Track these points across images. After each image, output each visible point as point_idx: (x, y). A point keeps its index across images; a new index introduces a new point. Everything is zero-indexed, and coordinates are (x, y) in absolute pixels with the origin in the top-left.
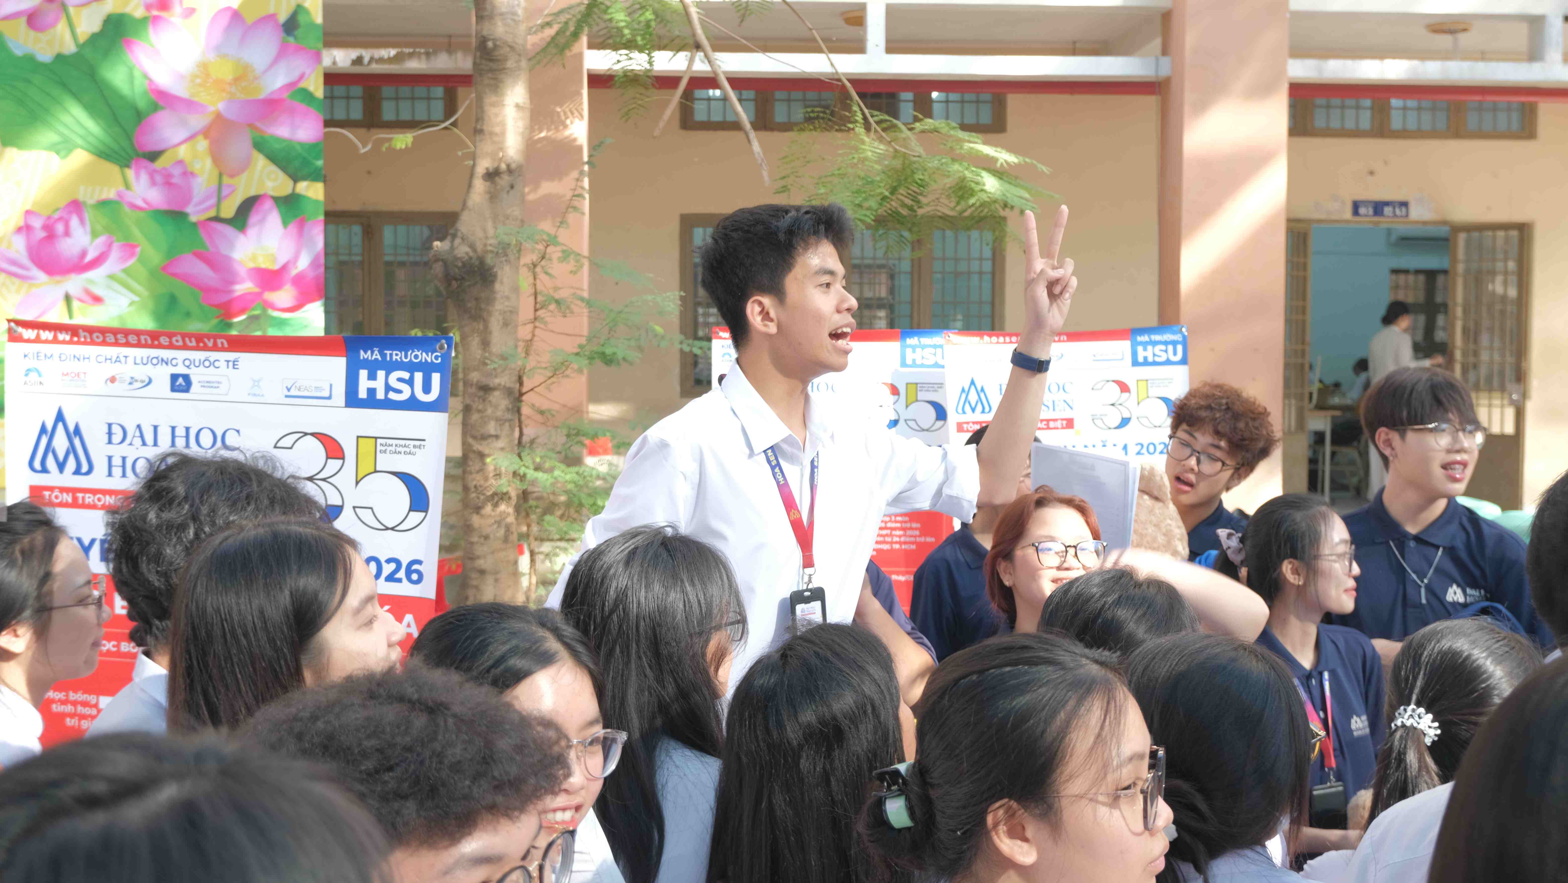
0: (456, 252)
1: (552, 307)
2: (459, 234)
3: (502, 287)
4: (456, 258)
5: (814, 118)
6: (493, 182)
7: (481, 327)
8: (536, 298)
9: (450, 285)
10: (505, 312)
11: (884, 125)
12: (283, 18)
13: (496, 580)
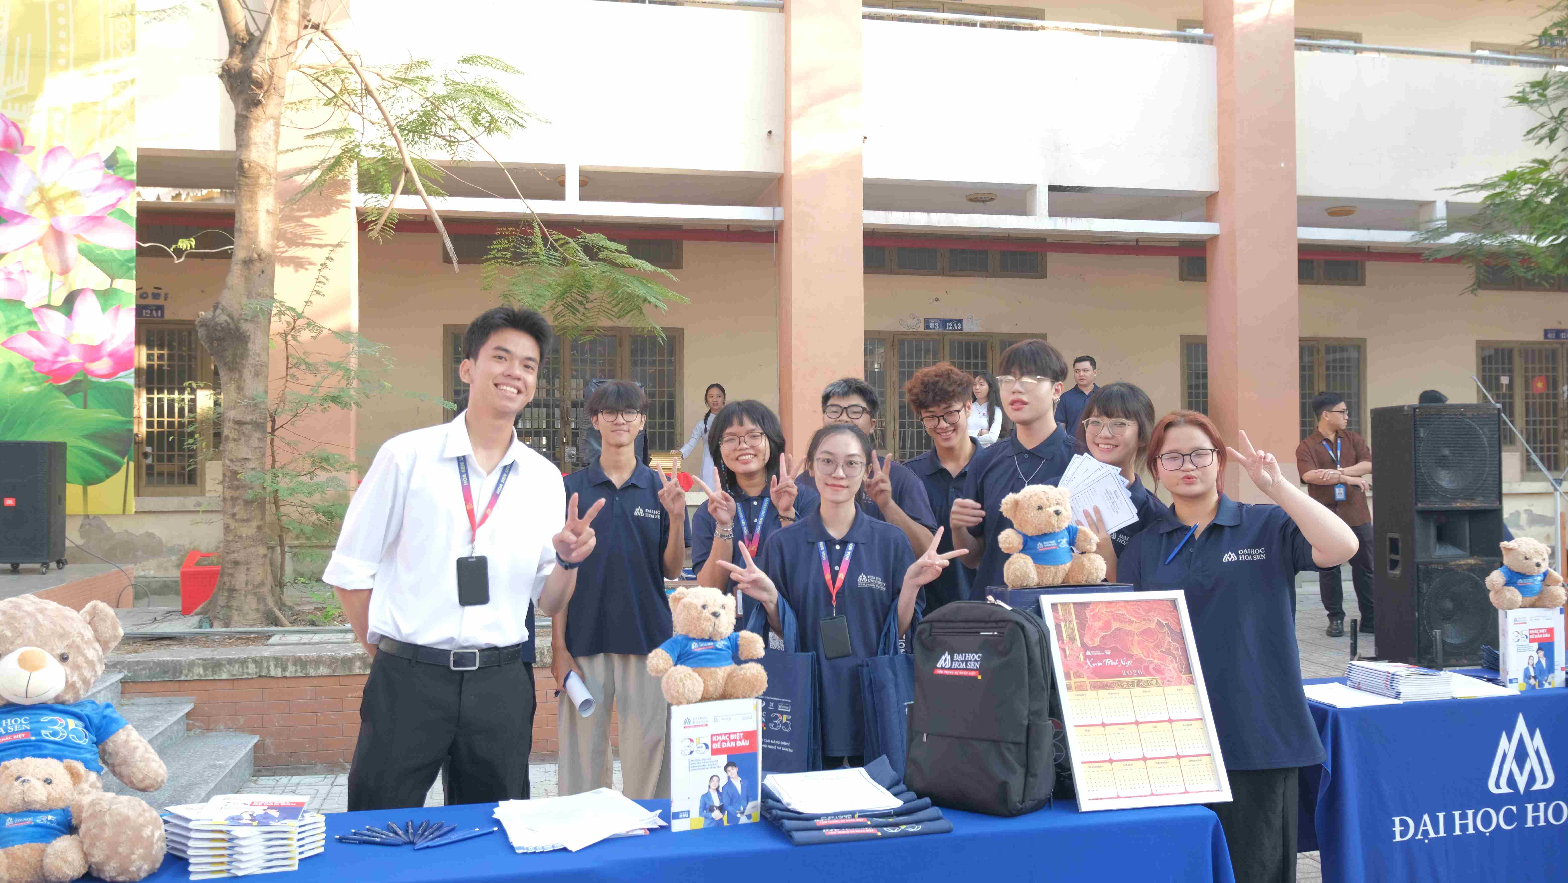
0: (217, 319)
1: (303, 367)
2: (220, 306)
3: (254, 347)
4: (217, 324)
5: (508, 235)
6: (249, 268)
7: (237, 376)
8: (288, 359)
9: (212, 344)
10: (256, 365)
11: (561, 242)
12: (105, 156)
13: (248, 569)
